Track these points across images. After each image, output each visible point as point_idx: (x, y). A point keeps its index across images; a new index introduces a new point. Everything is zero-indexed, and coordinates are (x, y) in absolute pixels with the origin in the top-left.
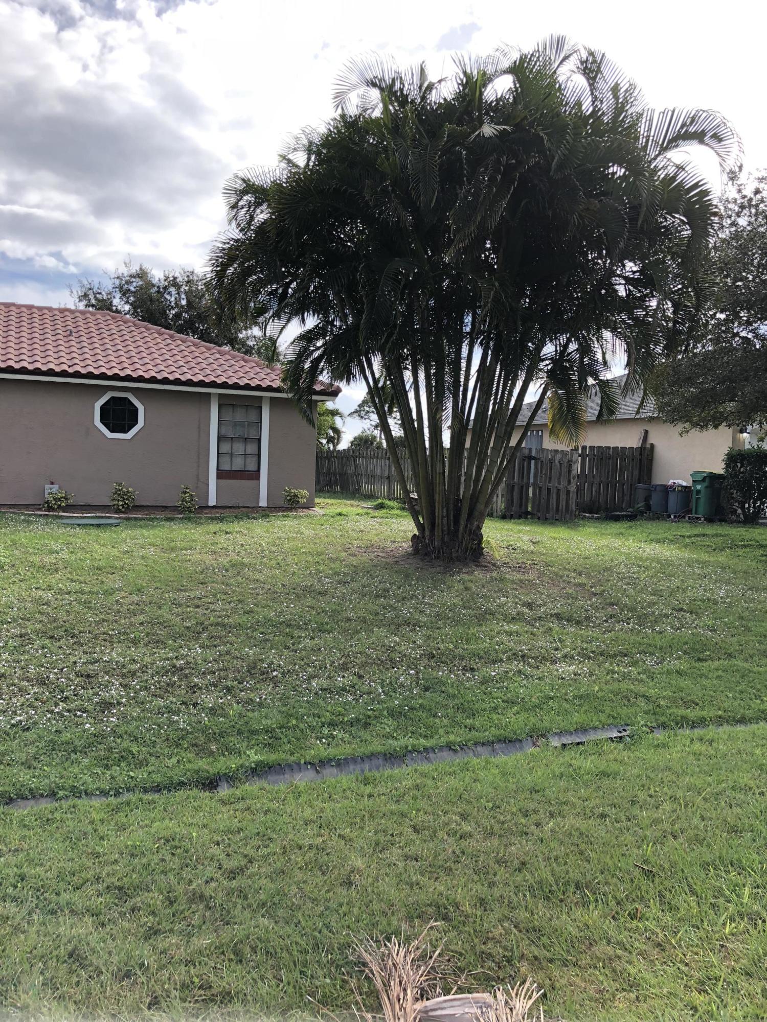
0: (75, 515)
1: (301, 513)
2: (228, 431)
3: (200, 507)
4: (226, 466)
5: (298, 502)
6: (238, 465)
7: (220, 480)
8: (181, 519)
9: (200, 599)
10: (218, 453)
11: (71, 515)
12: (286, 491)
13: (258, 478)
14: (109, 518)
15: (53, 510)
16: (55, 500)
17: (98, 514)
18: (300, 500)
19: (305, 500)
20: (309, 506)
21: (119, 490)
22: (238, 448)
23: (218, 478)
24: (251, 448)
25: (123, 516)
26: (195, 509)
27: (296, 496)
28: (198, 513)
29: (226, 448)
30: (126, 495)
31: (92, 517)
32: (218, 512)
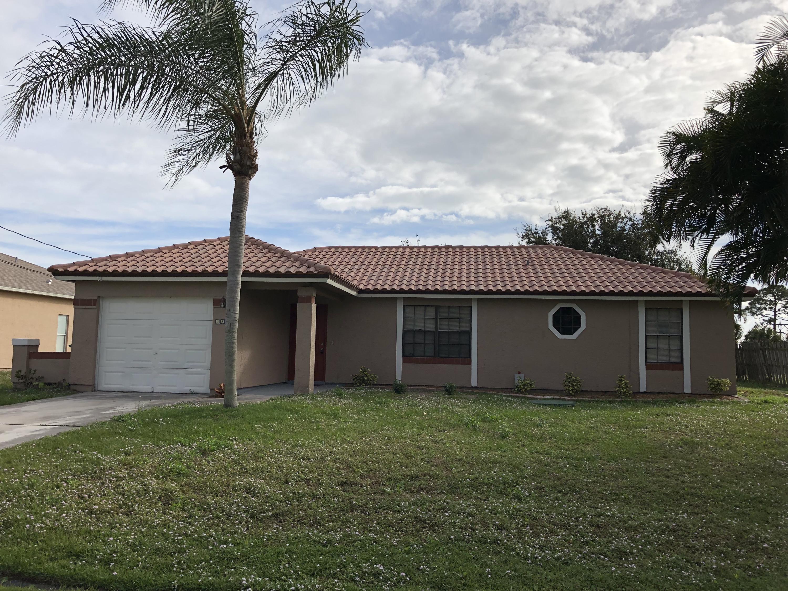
0: (538, 397)
1: (726, 400)
2: (653, 331)
3: (634, 393)
4: (653, 359)
5: (721, 389)
6: (663, 358)
7: (649, 371)
8: (620, 402)
9: (668, 470)
10: (646, 348)
11: (535, 397)
12: (710, 380)
13: (682, 369)
14: (563, 399)
15: (522, 393)
16: (523, 385)
17: (555, 397)
18: (723, 388)
19: (728, 388)
20: (732, 393)
21: (569, 378)
22: (663, 344)
23: (647, 369)
24: (675, 344)
25: (573, 398)
26: (630, 394)
27: (719, 384)
28: (633, 398)
29: (652, 344)
30: (575, 382)
31: (550, 399)
32: (649, 397)
